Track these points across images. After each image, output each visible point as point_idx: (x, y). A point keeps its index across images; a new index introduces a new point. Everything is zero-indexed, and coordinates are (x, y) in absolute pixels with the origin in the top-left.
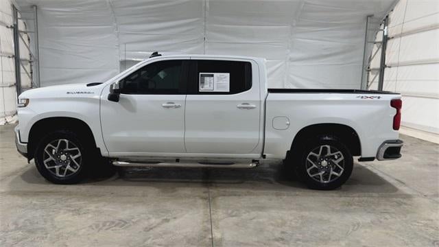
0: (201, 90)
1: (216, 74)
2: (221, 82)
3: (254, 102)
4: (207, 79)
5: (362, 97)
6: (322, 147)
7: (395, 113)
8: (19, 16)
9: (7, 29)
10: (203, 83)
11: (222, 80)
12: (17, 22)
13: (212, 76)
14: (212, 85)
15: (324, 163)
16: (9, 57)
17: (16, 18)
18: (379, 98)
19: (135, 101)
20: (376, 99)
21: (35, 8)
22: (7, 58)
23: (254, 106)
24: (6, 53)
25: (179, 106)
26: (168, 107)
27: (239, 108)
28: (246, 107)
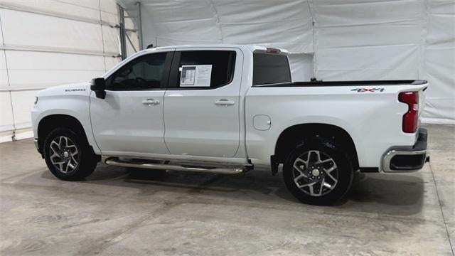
0: (182, 84)
1: (198, 67)
2: (202, 75)
3: (233, 98)
4: (189, 72)
5: (360, 90)
6: (310, 152)
7: (407, 110)
8: (126, 14)
9: (112, 29)
10: (184, 76)
11: (203, 73)
12: (123, 21)
13: (194, 68)
14: (193, 79)
15: (316, 172)
16: (114, 57)
17: (122, 17)
18: (382, 90)
19: (118, 97)
20: (378, 92)
21: (138, 4)
22: (111, 58)
23: (232, 102)
24: (110, 53)
25: (157, 104)
26: (147, 104)
27: (217, 104)
28: (223, 104)
